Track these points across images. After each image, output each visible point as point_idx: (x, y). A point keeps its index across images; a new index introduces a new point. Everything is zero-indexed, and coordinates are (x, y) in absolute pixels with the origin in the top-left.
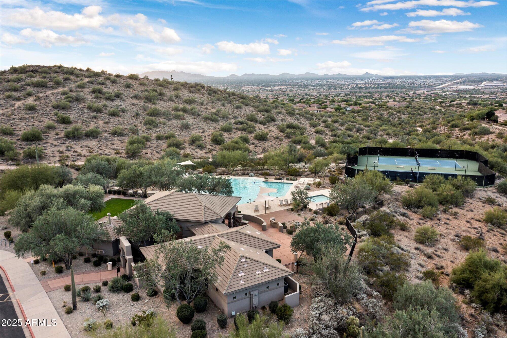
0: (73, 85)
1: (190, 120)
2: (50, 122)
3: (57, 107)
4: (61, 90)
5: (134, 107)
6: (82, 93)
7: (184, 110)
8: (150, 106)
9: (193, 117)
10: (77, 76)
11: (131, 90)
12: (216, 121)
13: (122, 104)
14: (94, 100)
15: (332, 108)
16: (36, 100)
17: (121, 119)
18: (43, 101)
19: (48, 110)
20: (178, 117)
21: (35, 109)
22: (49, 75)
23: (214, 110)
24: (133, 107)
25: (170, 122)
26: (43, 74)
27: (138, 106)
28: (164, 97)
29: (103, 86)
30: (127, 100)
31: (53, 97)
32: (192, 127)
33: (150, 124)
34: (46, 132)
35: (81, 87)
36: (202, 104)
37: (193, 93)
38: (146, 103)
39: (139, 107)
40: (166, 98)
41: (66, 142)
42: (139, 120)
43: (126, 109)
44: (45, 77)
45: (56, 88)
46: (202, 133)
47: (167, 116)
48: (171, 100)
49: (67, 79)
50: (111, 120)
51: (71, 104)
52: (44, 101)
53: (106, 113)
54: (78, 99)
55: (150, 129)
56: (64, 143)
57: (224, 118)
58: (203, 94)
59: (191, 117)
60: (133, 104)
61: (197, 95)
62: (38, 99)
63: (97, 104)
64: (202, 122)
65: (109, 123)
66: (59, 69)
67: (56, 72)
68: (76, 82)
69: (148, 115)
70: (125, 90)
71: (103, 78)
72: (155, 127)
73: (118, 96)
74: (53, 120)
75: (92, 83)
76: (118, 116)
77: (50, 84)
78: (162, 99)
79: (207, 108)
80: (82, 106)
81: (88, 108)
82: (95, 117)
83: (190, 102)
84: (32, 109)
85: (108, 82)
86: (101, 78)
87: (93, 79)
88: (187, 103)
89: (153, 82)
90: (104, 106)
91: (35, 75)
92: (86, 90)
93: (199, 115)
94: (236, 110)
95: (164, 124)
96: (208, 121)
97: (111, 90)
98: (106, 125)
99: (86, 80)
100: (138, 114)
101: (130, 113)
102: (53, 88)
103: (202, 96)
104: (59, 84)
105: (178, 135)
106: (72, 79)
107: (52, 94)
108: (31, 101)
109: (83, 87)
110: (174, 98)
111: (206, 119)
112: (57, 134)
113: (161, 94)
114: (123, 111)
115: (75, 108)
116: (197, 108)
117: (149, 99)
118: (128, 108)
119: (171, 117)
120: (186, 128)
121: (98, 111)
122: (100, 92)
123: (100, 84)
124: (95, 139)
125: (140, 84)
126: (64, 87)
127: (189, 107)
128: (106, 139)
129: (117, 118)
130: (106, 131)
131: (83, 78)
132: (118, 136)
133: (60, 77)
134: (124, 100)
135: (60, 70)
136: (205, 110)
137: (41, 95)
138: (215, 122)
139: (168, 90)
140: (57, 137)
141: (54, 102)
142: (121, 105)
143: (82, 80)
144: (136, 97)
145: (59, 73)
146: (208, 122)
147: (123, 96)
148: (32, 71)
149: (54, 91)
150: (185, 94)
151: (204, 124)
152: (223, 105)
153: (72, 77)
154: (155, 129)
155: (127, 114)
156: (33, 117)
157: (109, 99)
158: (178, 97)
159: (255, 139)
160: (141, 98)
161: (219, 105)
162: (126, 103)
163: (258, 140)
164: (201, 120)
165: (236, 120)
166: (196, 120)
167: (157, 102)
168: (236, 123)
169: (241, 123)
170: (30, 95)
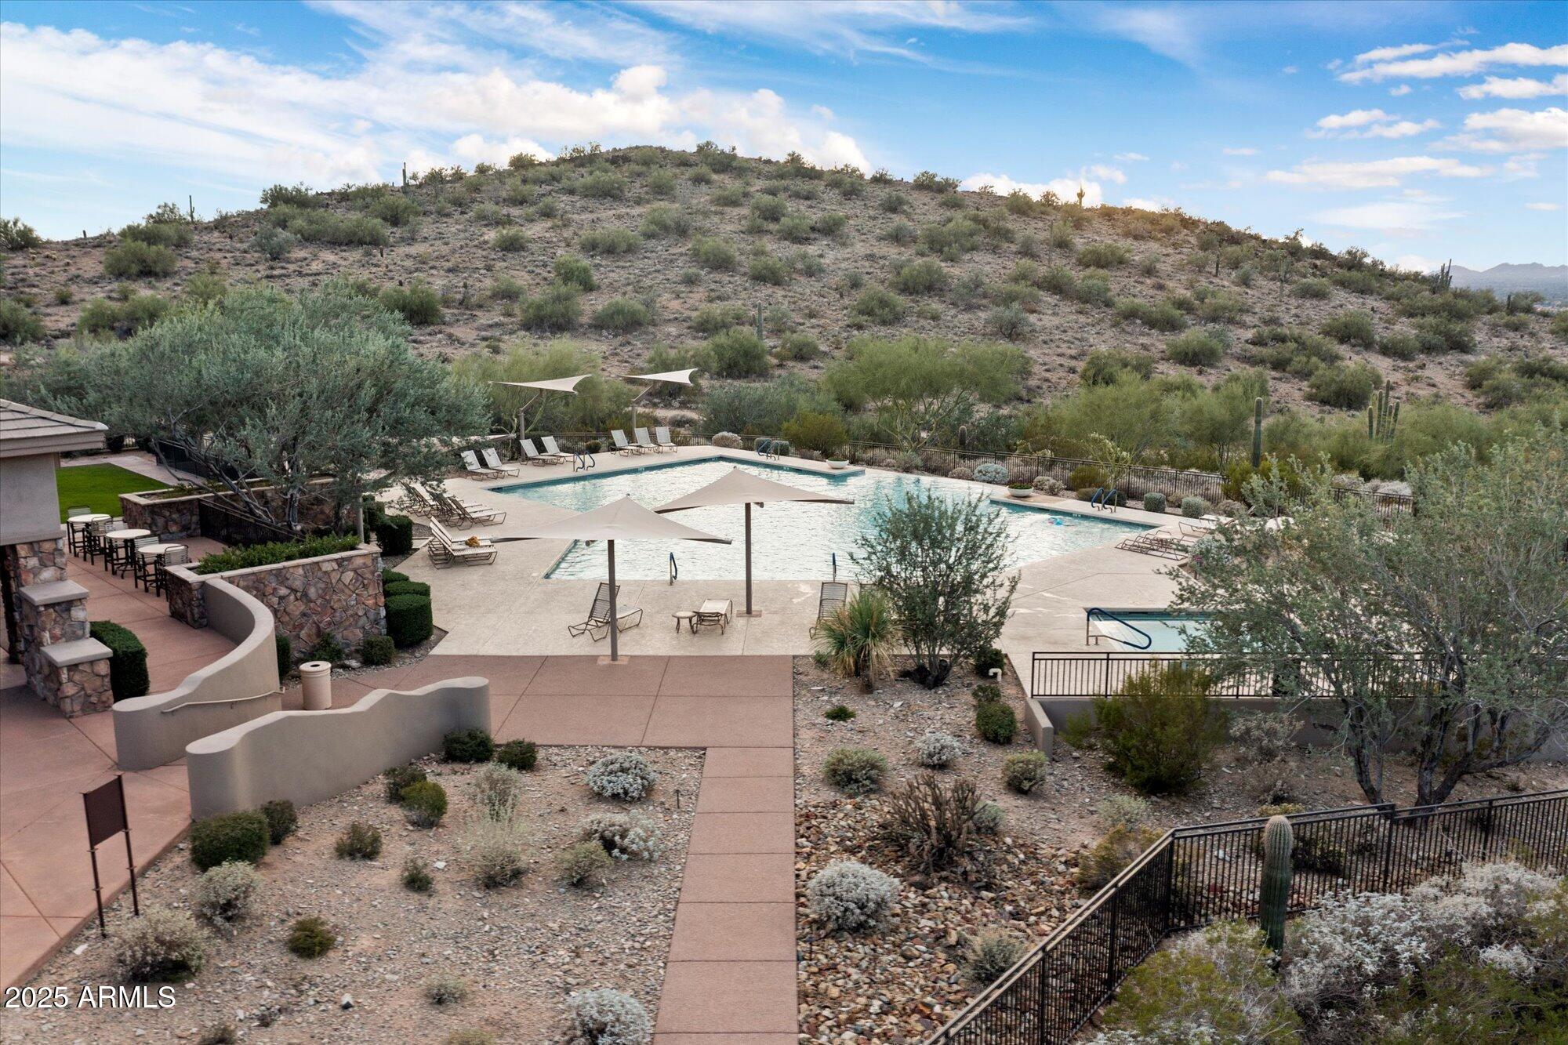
3: (594, 247)
5: (867, 264)
6: (716, 217)
7: (1056, 286)
9: (1077, 307)
10: (743, 174)
11: (896, 217)
12: (1170, 325)
13: (830, 253)
14: (736, 237)
16: (551, 228)
17: (778, 293)
18: (569, 232)
21: (522, 248)
24: (861, 263)
25: (965, 317)
27: (882, 262)
28: (1006, 244)
29: (805, 202)
30: (858, 244)
32: (1041, 338)
33: (870, 313)
35: (729, 201)
36: (1149, 271)
37: (1136, 238)
39: (882, 266)
40: (1014, 248)
42: (844, 299)
43: (830, 267)
46: (1072, 357)
47: (972, 295)
48: (1027, 251)
49: (698, 180)
50: (742, 292)
51: (652, 243)
53: (744, 274)
55: (860, 327)
57: (1214, 319)
58: (1175, 246)
59: (1067, 308)
60: (870, 257)
61: (1152, 245)
64: (1105, 325)
65: (727, 299)
70: (874, 218)
72: (884, 323)
73: (830, 230)
76: (777, 283)
77: (637, 192)
78: (995, 250)
79: (1161, 287)
80: (681, 250)
81: (695, 256)
82: (692, 282)
92: (735, 211)
93: (1108, 304)
94: (1293, 301)
95: (935, 318)
96: (1134, 326)
97: (822, 213)
100: (855, 284)
102: (639, 202)
103: (1170, 250)
104: (661, 193)
109: (734, 203)
110: (1041, 250)
111: (1131, 315)
113: (998, 234)
114: (813, 272)
115: (648, 254)
116: (1117, 284)
118: (842, 264)
119: (983, 302)
122: (774, 215)
123: (797, 196)
125: (944, 205)
126: (673, 200)
127: (1078, 276)
129: (767, 290)
131: (755, 180)
134: (844, 244)
136: (1152, 292)
137: (581, 217)
138: (1162, 331)
139: (1038, 225)
142: (820, 256)
143: (747, 184)
144: (897, 237)
146: (1129, 329)
147: (852, 234)
149: (634, 210)
150: (1104, 238)
151: (1109, 333)
152: (1245, 282)
155: (819, 279)
157: (793, 236)
158: (1063, 245)
159: (1310, 398)
160: (914, 240)
161: (1226, 283)
162: (844, 253)
163: (1324, 402)
164: (1101, 320)
165: (1266, 330)
166: (1082, 319)
167: (967, 257)
168: (1258, 342)
169: (1283, 339)
170: (548, 214)
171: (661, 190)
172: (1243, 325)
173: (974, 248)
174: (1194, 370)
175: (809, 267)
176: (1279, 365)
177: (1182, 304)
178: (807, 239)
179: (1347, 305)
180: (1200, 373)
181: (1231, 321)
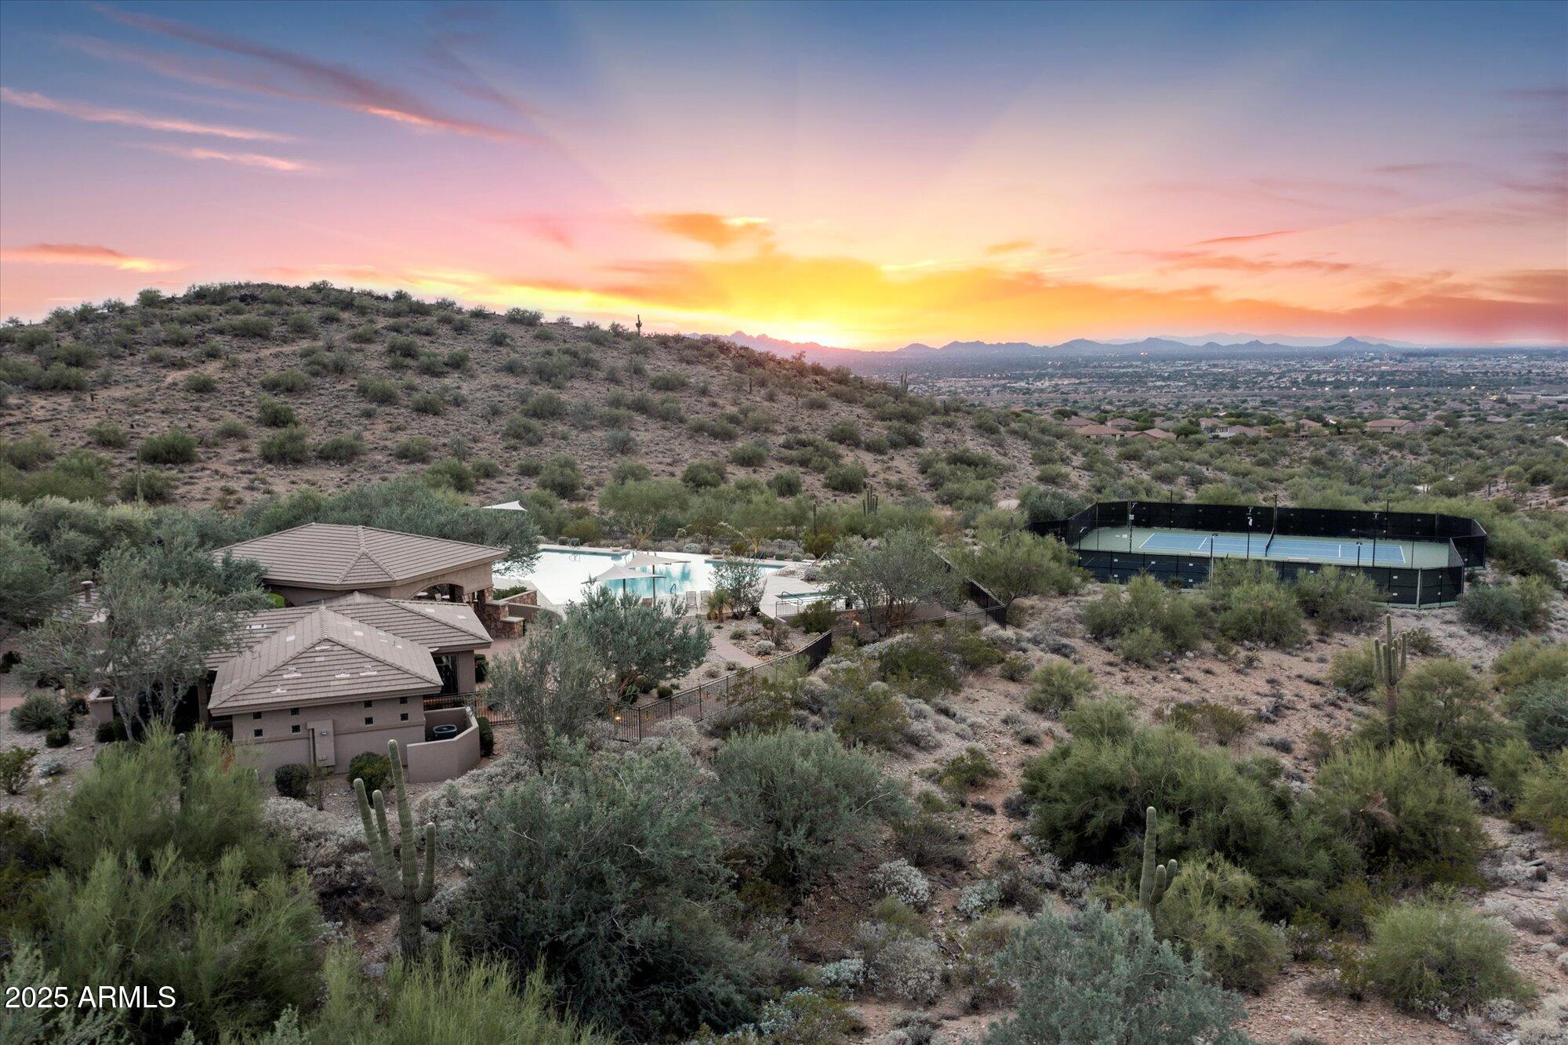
0: (338, 335)
1: (645, 432)
2: (240, 422)
3: (272, 386)
4: (305, 344)
5: (496, 393)
6: (360, 355)
7: (641, 407)
8: (543, 391)
9: (661, 423)
10: (362, 311)
11: (504, 350)
12: (727, 436)
13: (465, 386)
14: (386, 373)
15: (1167, 431)
16: (225, 368)
17: (442, 422)
18: (242, 372)
19: (248, 393)
20: (613, 422)
21: (214, 389)
22: (285, 307)
23: (732, 410)
24: (491, 392)
25: (584, 436)
26: (268, 307)
27: (507, 391)
28: (595, 373)
29: (427, 338)
30: (483, 376)
31: (277, 364)
32: (643, 450)
33: (518, 436)
34: (216, 445)
35: (365, 339)
36: (704, 392)
37: (688, 363)
38: (536, 384)
39: (509, 396)
40: (601, 375)
41: (259, 470)
42: (493, 426)
43: (470, 398)
44: (273, 314)
45: (293, 341)
46: (669, 464)
47: (584, 419)
48: (613, 379)
49: (330, 319)
50: (413, 423)
51: (318, 381)
52: (245, 371)
53: (407, 407)
54: (339, 369)
55: (515, 449)
56: (250, 473)
57: (756, 430)
59: (653, 425)
60: (496, 387)
61: (702, 368)
62: (235, 365)
63: (392, 382)
64: (684, 438)
65: (405, 429)
66: (321, 293)
67: (308, 302)
68: (354, 327)
69: (526, 414)
70: (486, 352)
71: (435, 319)
72: (531, 444)
73: (457, 364)
74: (250, 417)
75: (397, 329)
76: (436, 414)
77: (277, 330)
78: (587, 377)
79: (714, 405)
80: (346, 386)
81: (359, 391)
82: (368, 415)
83: (666, 385)
84: (203, 388)
85: (444, 330)
86: (428, 318)
87: (403, 320)
88: (659, 389)
89: (578, 333)
90: (411, 388)
91: (248, 308)
92: (372, 348)
93: (682, 421)
94: (806, 412)
95: (564, 438)
96: (704, 438)
97: (444, 348)
98: (390, 435)
99: (382, 322)
100: (496, 412)
101: (478, 408)
102: (285, 341)
103: (714, 373)
104: (303, 332)
105: (592, 467)
106: (344, 319)
107: (276, 356)
108: (212, 370)
109: (369, 341)
110: (622, 375)
111: (699, 429)
112: (243, 450)
113: (588, 363)
114: (458, 402)
115: (322, 392)
116: (683, 402)
117: (544, 375)
118: (478, 395)
119: (594, 423)
120: (623, 452)
121: (386, 398)
122: (409, 352)
123: (419, 332)
124: (341, 465)
125: (537, 337)
126: (315, 338)
127: (656, 398)
128: (374, 467)
129: (430, 420)
130: (385, 448)
131: (375, 317)
132: (412, 462)
133: (315, 314)
134: (472, 376)
135: (321, 296)
136: (708, 409)
137: (243, 356)
138: (723, 440)
139: (615, 354)
140: (240, 456)
141: (272, 374)
142: (459, 388)
143: (371, 321)
144: (511, 369)
145: (314, 303)
146: (701, 440)
147: (475, 366)
148: (243, 299)
149: (287, 349)
150: (663, 365)
151: (688, 444)
152: (771, 398)
153: (345, 315)
154: (532, 449)
155: (466, 409)
156: (197, 409)
157: (430, 371)
158: (638, 371)
159: (826, 486)
160: (525, 371)
161: (758, 399)
162: (474, 384)
163: (835, 489)
164: (680, 435)
165: (791, 436)
166: (667, 434)
167: (569, 384)
168: (787, 446)
169: (803, 444)
170: (213, 355)
171: (301, 330)
172: (775, 433)
173: (572, 377)
174: (750, 470)
175: (456, 399)
176: (804, 463)
177: (733, 419)
178: (442, 373)
179: (843, 414)
180: (755, 471)
181: (767, 430)
